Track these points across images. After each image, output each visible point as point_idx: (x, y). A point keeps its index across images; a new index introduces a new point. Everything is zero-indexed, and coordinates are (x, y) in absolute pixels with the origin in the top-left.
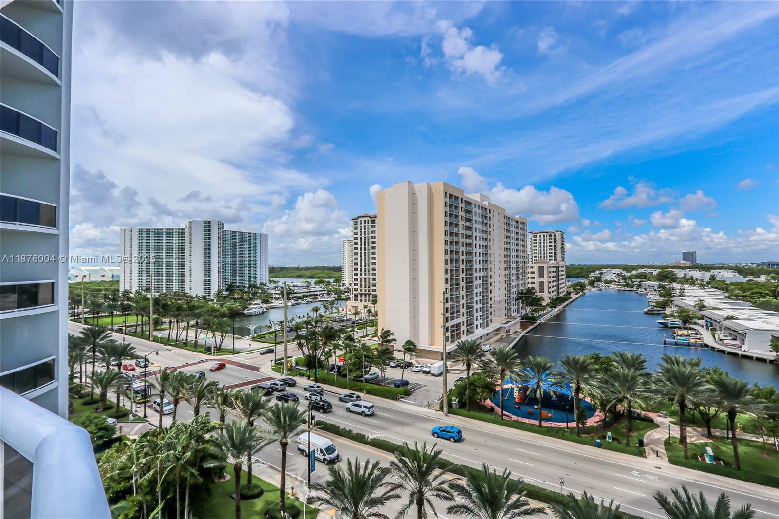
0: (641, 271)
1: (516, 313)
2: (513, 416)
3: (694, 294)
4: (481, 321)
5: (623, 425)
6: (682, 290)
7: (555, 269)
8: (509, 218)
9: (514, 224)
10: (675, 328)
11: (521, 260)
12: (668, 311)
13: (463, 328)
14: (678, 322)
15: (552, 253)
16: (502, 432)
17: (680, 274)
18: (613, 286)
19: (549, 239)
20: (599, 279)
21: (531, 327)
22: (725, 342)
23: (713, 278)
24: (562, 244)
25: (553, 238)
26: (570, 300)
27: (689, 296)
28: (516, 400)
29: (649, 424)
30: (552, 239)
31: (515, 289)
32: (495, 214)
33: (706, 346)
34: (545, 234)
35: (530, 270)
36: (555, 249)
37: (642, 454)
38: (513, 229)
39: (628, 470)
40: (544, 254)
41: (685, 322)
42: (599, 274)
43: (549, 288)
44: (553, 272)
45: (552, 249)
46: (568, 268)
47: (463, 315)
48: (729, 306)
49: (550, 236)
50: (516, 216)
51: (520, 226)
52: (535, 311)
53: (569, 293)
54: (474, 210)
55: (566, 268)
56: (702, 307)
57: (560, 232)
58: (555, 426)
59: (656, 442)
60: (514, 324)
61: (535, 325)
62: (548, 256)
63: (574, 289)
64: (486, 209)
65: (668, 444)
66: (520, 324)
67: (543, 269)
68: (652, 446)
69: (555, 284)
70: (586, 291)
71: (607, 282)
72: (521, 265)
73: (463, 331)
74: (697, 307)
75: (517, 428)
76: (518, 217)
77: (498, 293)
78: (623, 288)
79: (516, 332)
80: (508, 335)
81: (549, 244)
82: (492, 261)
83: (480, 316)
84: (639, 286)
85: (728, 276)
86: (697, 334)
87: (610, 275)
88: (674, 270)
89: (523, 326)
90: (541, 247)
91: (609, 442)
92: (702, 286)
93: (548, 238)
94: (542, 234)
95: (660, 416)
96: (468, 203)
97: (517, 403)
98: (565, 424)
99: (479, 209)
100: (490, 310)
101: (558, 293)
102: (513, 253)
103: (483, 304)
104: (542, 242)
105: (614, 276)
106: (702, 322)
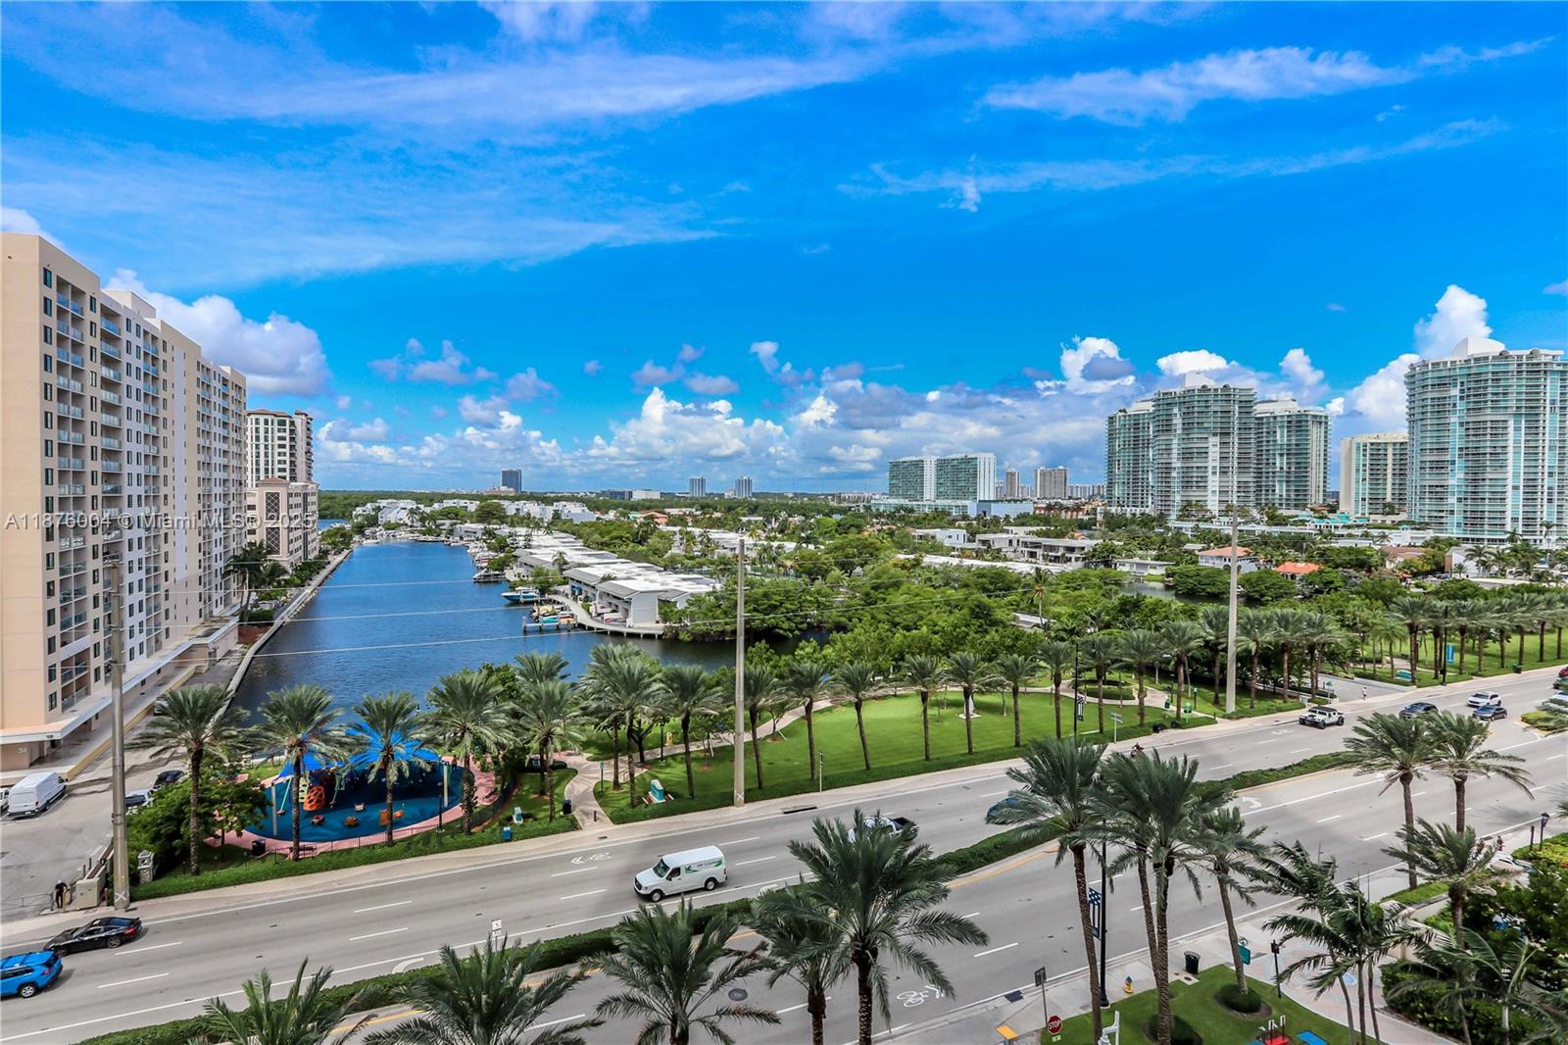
0: (448, 503)
1: (221, 607)
2: (319, 845)
3: (543, 543)
4: (143, 637)
5: (527, 787)
6: (528, 537)
7: (299, 500)
8: (208, 370)
9: (219, 386)
10: (532, 603)
11: (234, 476)
12: (510, 575)
13: (98, 662)
14: (533, 593)
15: (285, 462)
16: (305, 889)
17: (510, 508)
18: (403, 535)
19: (279, 431)
20: (373, 521)
21: (266, 636)
22: (606, 616)
23: (557, 515)
24: (308, 444)
25: (287, 427)
26: (330, 568)
27: (539, 547)
28: (307, 807)
29: (562, 772)
30: (285, 431)
31: (220, 549)
32: (178, 353)
33: (581, 626)
34: (270, 418)
35: (250, 501)
36: (292, 455)
37: (574, 826)
38: (216, 399)
39: (564, 860)
40: (267, 463)
41: (543, 592)
42: (374, 510)
43: (290, 542)
44: (297, 506)
45: (285, 454)
46: (322, 496)
47: (96, 626)
48: (597, 561)
49: (282, 423)
50: (223, 368)
51: (232, 393)
52: (269, 597)
53: (324, 553)
54: (125, 336)
55: (320, 498)
56: (562, 563)
57: (304, 417)
58: (415, 832)
59: (583, 797)
60: (226, 634)
61: (272, 630)
62: (276, 470)
63: (333, 543)
64: (154, 338)
65: (599, 795)
66: (236, 633)
67: (277, 498)
68: (582, 807)
69: (300, 533)
70: (354, 546)
71: (389, 527)
72: (233, 490)
73: (97, 671)
74: (556, 567)
75: (337, 867)
76: (227, 369)
77: (183, 561)
78: (422, 538)
79: (230, 653)
80: (213, 664)
81: (277, 442)
82: (170, 479)
83: (141, 624)
84: (451, 532)
85: (575, 511)
86: (562, 609)
87: (397, 512)
88: (502, 502)
89: (245, 637)
90: (257, 447)
91: (522, 825)
92: (549, 530)
93: (276, 427)
94: (262, 419)
95: (569, 755)
96: (109, 314)
97: (311, 814)
98: (434, 822)
99: (138, 335)
100: (164, 605)
101: (306, 553)
102: (218, 460)
103: (148, 591)
104: (262, 435)
105: (404, 517)
106: (567, 588)
